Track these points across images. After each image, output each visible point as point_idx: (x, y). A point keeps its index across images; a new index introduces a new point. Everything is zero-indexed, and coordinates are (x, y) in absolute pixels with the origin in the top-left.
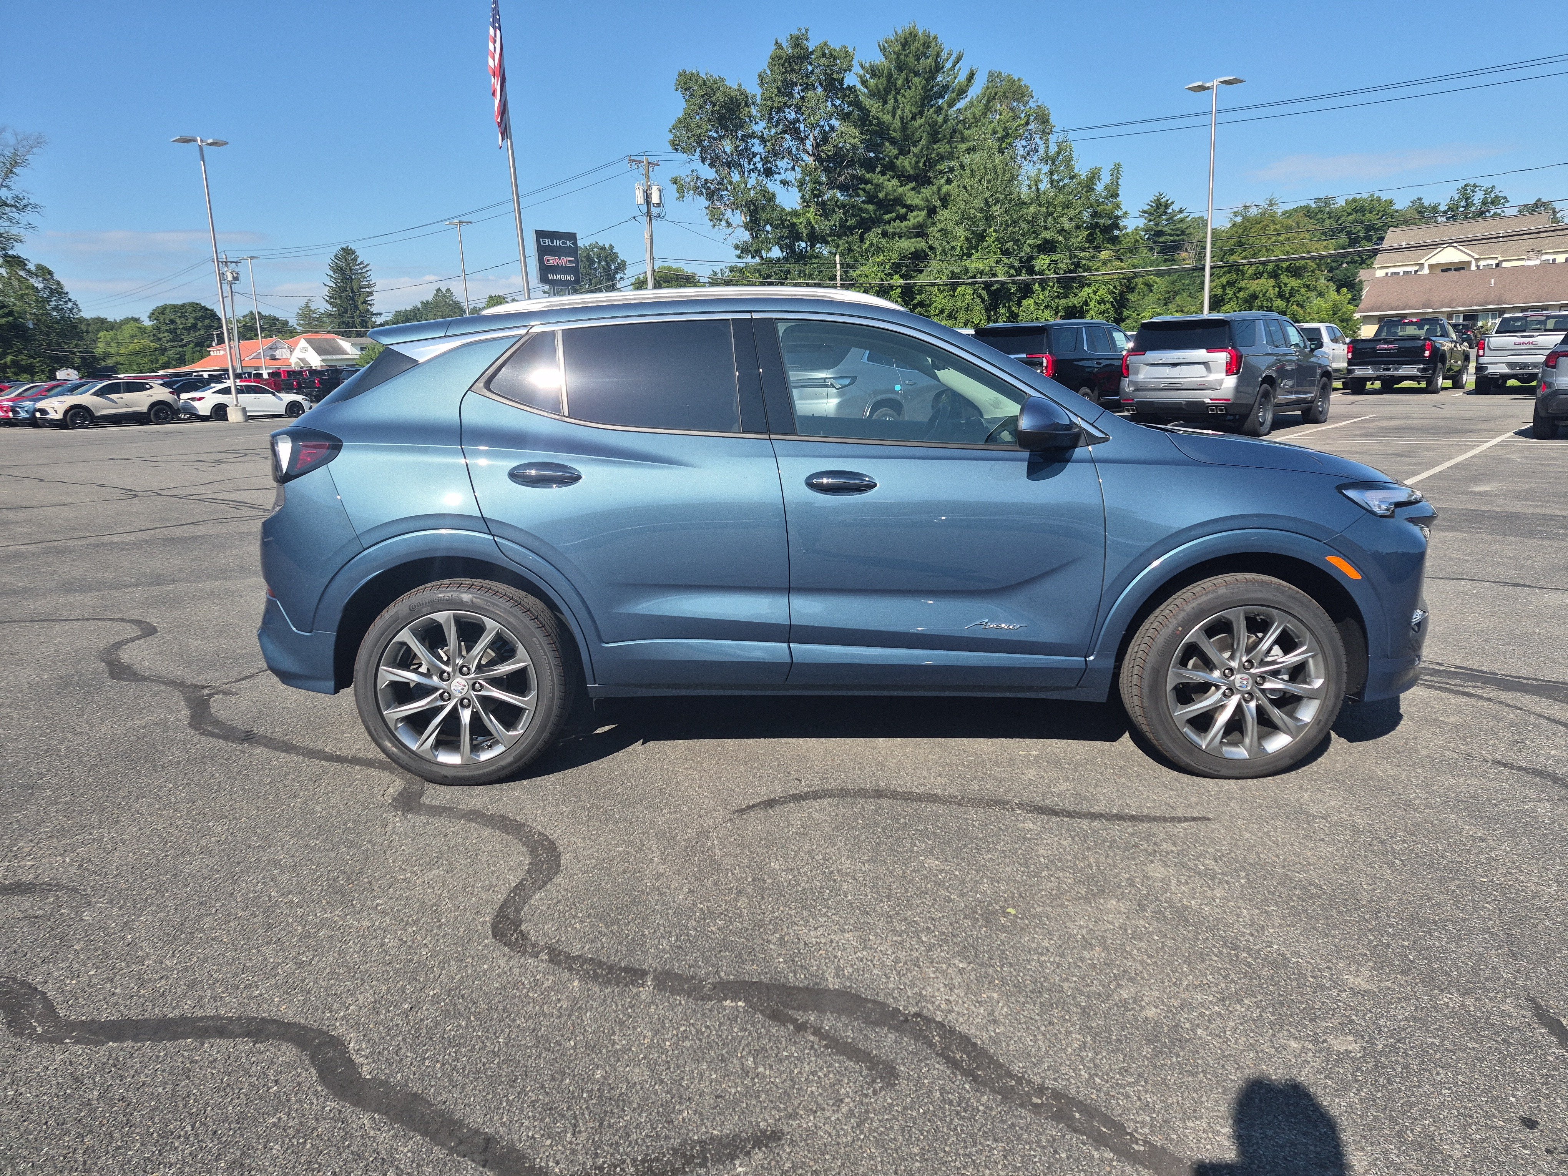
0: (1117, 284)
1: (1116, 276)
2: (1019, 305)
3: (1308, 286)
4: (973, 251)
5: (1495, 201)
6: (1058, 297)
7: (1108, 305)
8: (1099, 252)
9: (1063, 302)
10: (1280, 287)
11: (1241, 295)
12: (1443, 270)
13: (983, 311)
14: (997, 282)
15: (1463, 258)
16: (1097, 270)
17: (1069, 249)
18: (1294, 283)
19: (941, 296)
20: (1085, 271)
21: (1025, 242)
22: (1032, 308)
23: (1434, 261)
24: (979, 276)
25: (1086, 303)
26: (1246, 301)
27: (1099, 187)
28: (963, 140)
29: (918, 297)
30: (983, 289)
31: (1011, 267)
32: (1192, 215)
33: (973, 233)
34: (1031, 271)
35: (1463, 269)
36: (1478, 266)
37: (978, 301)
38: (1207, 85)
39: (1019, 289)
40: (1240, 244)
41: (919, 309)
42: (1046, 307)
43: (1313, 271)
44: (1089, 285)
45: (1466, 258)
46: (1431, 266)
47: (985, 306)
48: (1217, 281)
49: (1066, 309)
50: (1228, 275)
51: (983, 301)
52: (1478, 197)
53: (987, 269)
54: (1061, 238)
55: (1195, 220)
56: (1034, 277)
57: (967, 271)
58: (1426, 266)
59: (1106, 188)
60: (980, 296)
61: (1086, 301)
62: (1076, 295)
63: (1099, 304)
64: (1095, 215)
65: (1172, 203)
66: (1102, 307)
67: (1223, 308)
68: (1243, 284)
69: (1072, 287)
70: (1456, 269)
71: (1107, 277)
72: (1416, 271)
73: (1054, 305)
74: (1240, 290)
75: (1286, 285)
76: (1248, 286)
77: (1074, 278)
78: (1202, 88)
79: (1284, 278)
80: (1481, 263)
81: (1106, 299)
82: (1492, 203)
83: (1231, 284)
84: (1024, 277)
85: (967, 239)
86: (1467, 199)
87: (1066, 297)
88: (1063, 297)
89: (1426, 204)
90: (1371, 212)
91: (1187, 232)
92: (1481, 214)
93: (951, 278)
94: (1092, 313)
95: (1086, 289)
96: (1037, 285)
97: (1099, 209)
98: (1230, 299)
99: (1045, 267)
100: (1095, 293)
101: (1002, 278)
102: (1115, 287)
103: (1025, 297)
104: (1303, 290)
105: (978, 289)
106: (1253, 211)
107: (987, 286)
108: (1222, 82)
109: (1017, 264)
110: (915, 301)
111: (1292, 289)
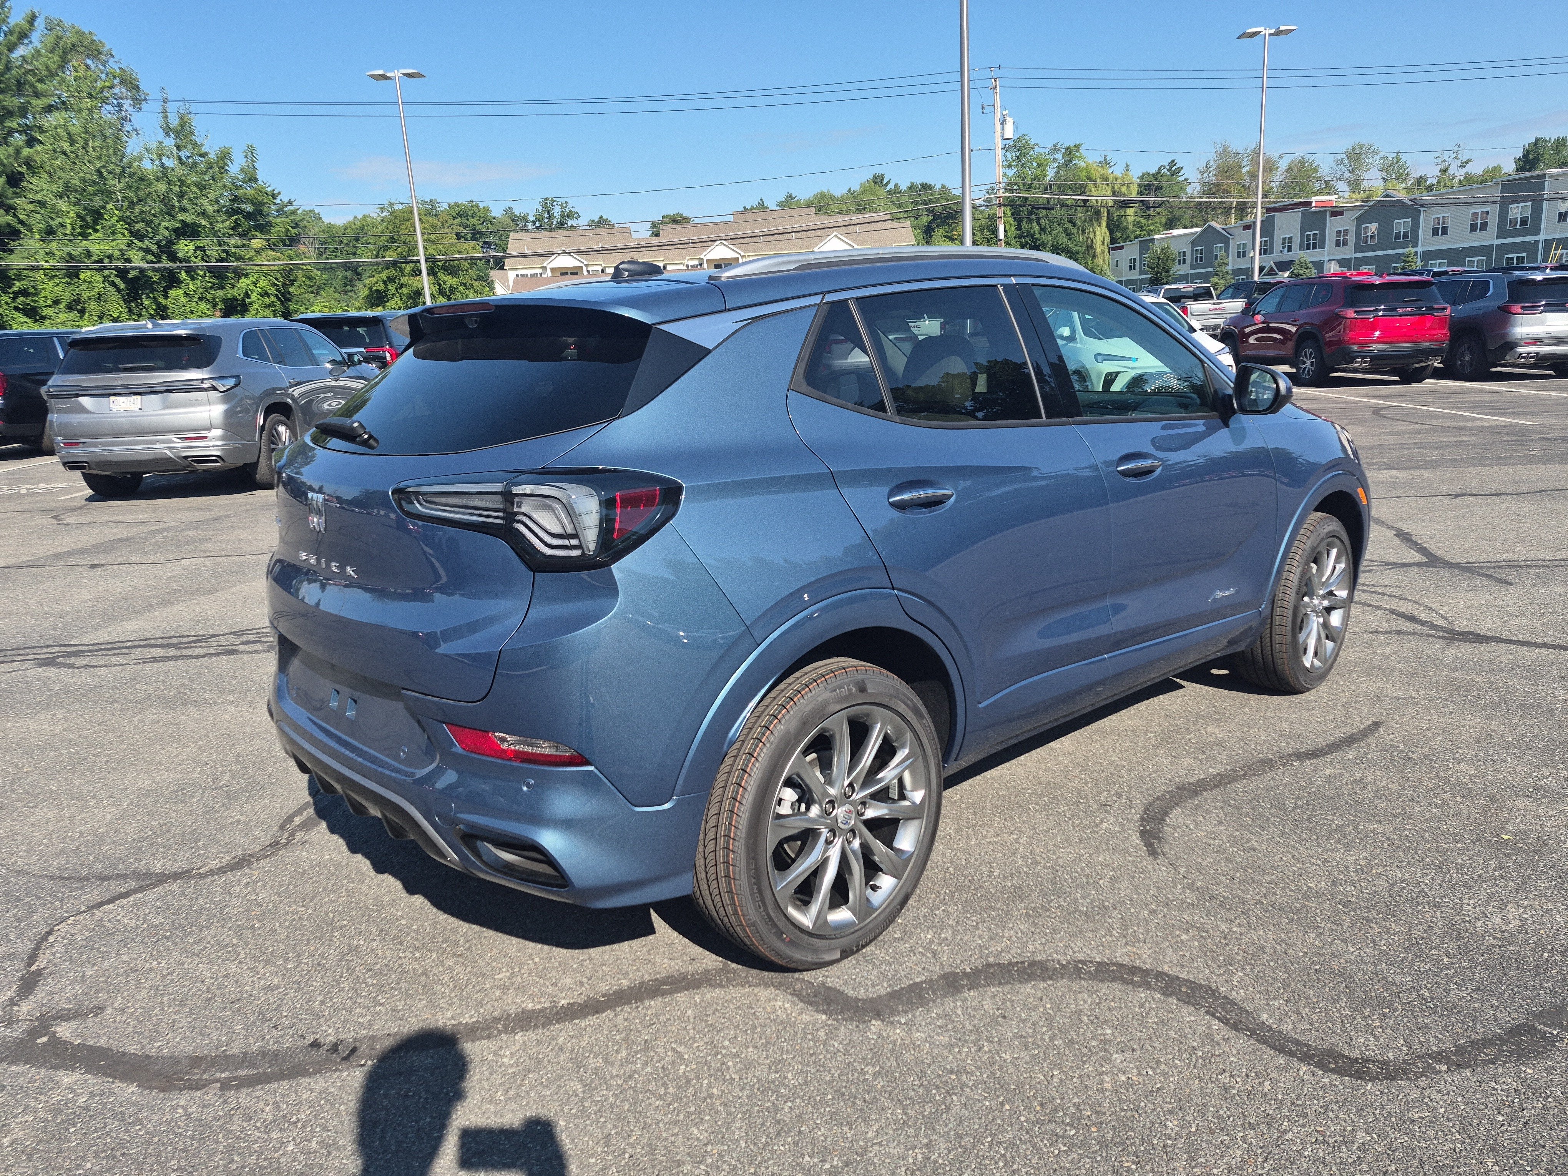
0: (279, 276)
1: (276, 268)
2: (166, 297)
3: (465, 284)
4: (90, 231)
5: (570, 216)
6: (211, 288)
7: (273, 298)
8: (249, 240)
9: (220, 293)
10: (439, 285)
11: (405, 291)
12: (562, 274)
13: (121, 302)
14: (133, 268)
15: (577, 264)
16: (250, 259)
17: (215, 234)
18: (452, 281)
19: (51, 284)
20: (238, 260)
21: (159, 224)
22: (183, 299)
23: (553, 265)
24: (107, 260)
25: (247, 295)
26: (409, 297)
27: (234, 169)
28: (37, 95)
29: (17, 283)
30: (116, 276)
31: (148, 251)
32: (303, 208)
33: (85, 209)
34: (173, 257)
35: (576, 273)
36: (588, 271)
37: (113, 290)
38: (389, 75)
39: (163, 277)
40: (392, 240)
41: (21, 298)
42: (201, 299)
43: (467, 270)
44: (246, 276)
45: (578, 264)
46: (552, 269)
47: (123, 296)
48: (377, 276)
49: (225, 301)
50: (386, 271)
51: (119, 290)
52: (557, 211)
53: (116, 253)
54: (204, 223)
55: (306, 213)
56: (178, 264)
57: (89, 254)
58: (548, 270)
59: (242, 170)
60: (113, 284)
61: (247, 292)
62: (234, 287)
63: (262, 296)
64: (236, 199)
65: (279, 193)
66: (267, 300)
67: (388, 304)
68: (404, 280)
69: (227, 277)
70: (572, 273)
71: (265, 268)
72: (541, 274)
73: (209, 296)
74: (402, 286)
75: (444, 282)
76: (410, 282)
77: (226, 267)
78: (384, 77)
79: (441, 275)
80: (591, 268)
81: (270, 292)
82: (568, 217)
83: (391, 279)
84: (166, 264)
85: (78, 216)
86: (549, 212)
87: (222, 288)
88: (218, 288)
89: (517, 213)
90: (473, 218)
91: (301, 225)
92: (562, 225)
93: (68, 262)
94: (256, 306)
95: (243, 280)
96: (183, 273)
97: (240, 193)
98: (393, 295)
99: (190, 254)
100: (255, 284)
101: (138, 263)
102: (276, 279)
103: (171, 287)
104: (461, 288)
105: (109, 276)
106: (398, 207)
107: (122, 273)
108: (404, 74)
109: (154, 248)
110: (15, 289)
111: (451, 286)
